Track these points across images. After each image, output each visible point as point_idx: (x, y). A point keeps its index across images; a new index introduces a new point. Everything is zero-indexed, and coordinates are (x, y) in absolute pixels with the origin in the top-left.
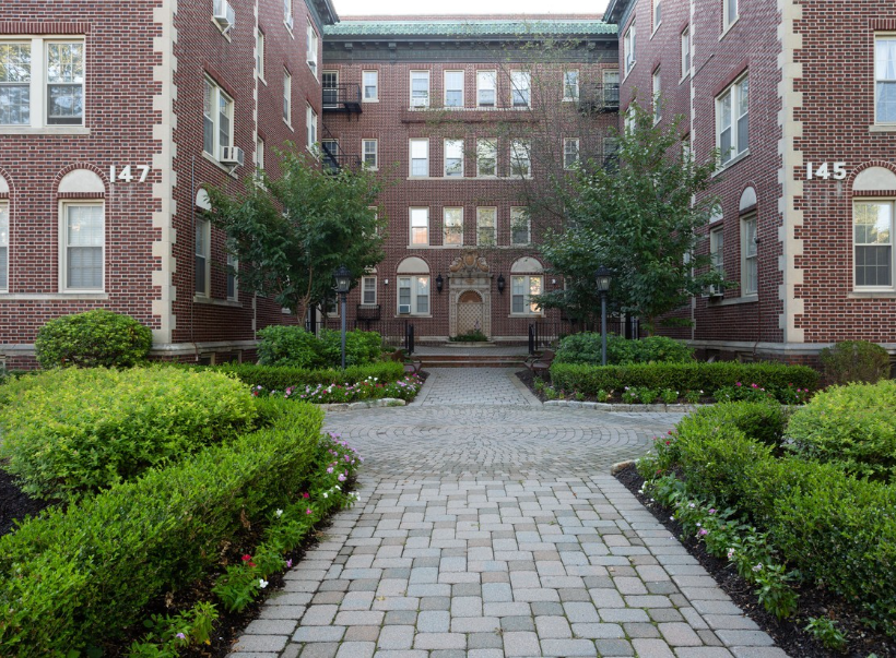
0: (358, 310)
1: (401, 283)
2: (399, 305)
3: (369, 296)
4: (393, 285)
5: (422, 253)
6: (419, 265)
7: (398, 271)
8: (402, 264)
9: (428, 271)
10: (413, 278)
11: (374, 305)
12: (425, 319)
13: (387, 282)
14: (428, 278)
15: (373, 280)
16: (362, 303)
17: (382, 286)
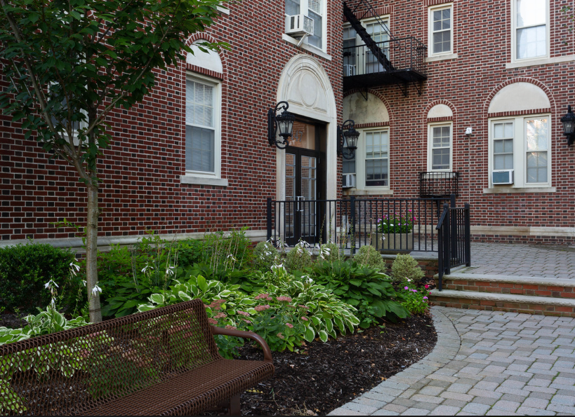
0: (422, 181)
1: (495, 132)
2: (491, 170)
3: (440, 157)
4: (482, 135)
5: (537, 74)
6: (532, 95)
7: (491, 111)
8: (496, 98)
9: (547, 105)
10: (519, 121)
11: (448, 171)
12: (542, 195)
13: (469, 130)
14: (548, 120)
15: (446, 130)
16: (429, 169)
17: (461, 138)
